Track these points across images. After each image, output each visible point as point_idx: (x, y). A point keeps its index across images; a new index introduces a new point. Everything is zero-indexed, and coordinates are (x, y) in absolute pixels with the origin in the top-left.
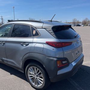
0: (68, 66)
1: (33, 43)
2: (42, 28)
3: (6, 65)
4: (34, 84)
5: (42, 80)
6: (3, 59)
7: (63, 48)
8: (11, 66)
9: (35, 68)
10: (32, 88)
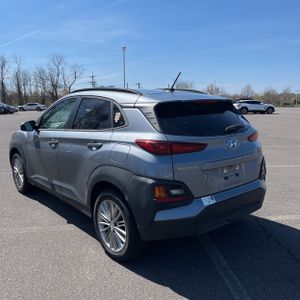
0: (189, 203)
1: (110, 142)
2: (134, 107)
3: (58, 199)
4: (109, 245)
5: (124, 233)
6: (54, 182)
7: (174, 156)
8: (69, 202)
9: (112, 203)
10: (105, 255)
